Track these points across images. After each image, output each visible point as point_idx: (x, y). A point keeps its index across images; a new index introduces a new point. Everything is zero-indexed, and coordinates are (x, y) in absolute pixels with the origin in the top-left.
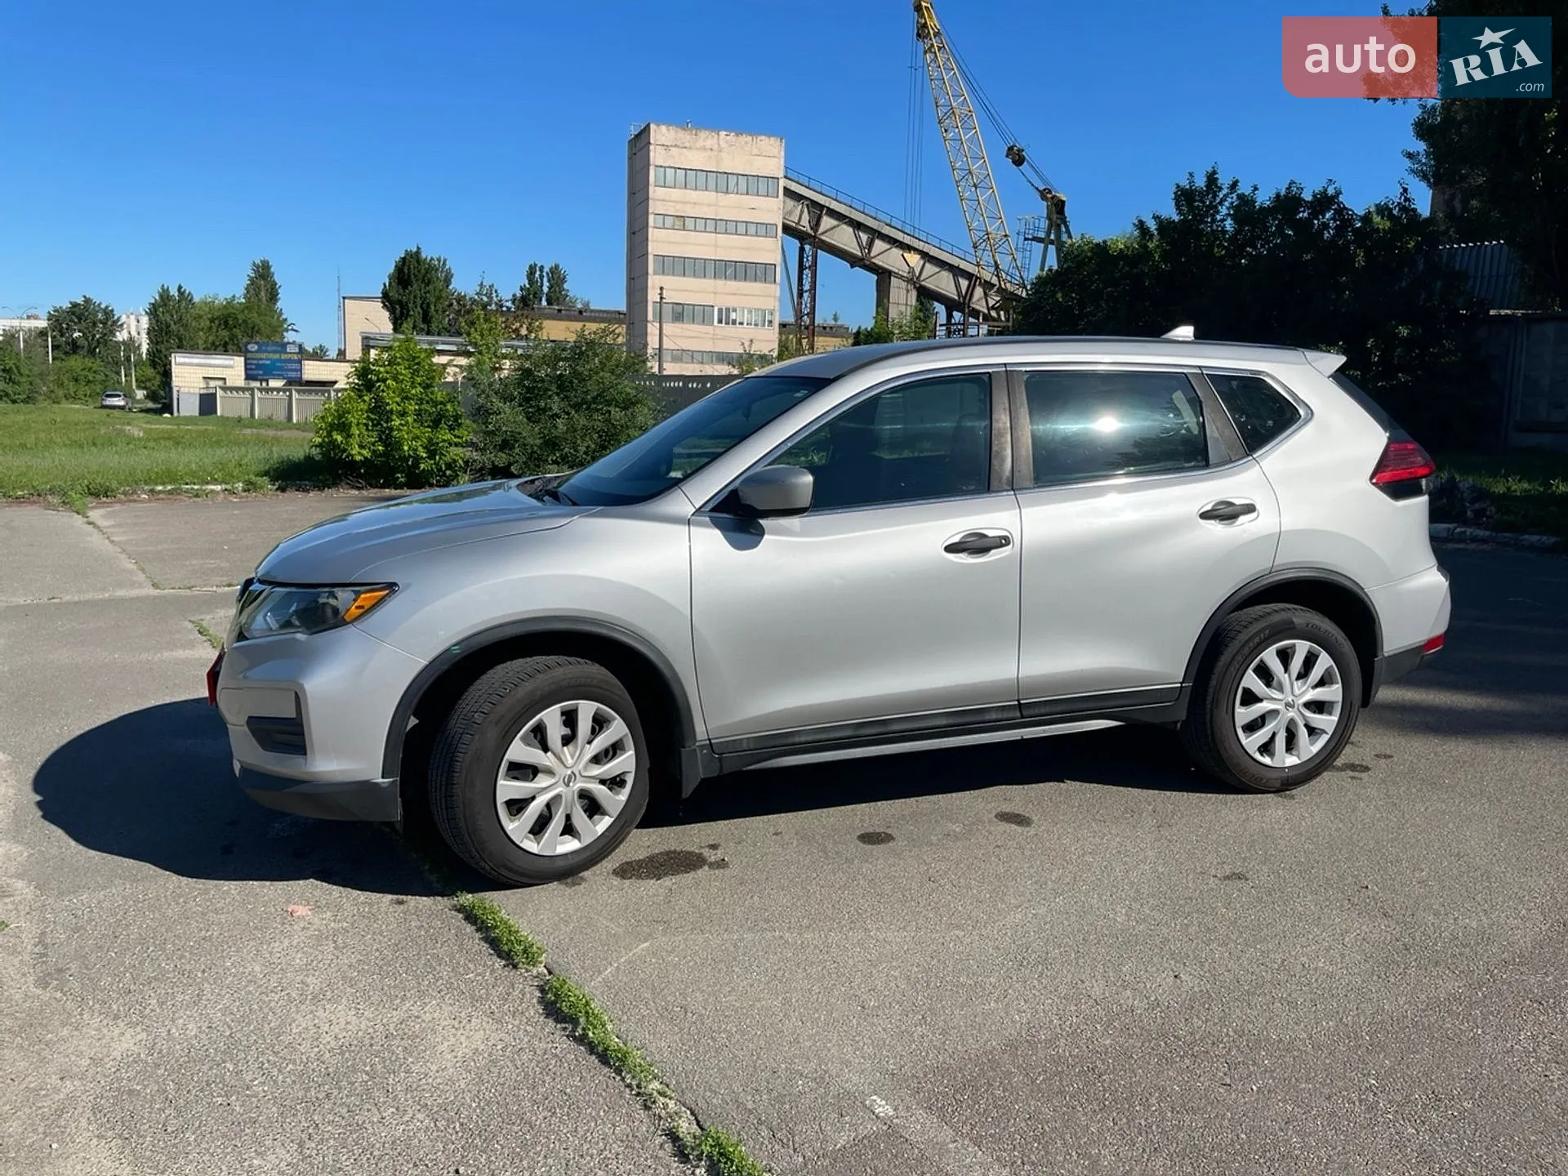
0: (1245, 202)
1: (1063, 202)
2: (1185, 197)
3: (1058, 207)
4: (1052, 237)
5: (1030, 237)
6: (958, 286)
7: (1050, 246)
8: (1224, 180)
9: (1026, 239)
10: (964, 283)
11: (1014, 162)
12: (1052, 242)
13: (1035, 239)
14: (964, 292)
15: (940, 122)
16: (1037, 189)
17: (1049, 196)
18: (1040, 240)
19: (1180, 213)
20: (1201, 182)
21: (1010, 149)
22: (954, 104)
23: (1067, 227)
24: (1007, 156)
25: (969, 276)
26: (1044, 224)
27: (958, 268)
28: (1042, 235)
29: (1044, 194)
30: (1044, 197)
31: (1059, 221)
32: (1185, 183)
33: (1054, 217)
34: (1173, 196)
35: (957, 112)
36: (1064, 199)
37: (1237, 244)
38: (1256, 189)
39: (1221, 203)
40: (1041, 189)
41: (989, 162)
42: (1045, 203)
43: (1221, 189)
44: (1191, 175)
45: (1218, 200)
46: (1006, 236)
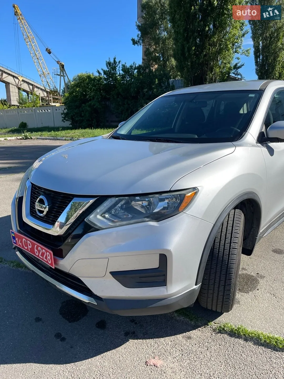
0: (124, 66)
1: (63, 65)
2: (109, 64)
3: (63, 66)
4: (62, 74)
5: (56, 74)
6: (29, 87)
7: (62, 77)
8: (117, 60)
9: (55, 75)
10: (31, 87)
11: (48, 53)
12: (62, 76)
13: (57, 75)
14: (31, 90)
15: (25, 40)
16: (56, 61)
17: (59, 63)
18: (59, 75)
19: (108, 68)
20: (112, 61)
21: (47, 49)
22: (28, 35)
23: (65, 72)
24: (46, 51)
25: (32, 85)
26: (59, 71)
27: (29, 82)
28: (59, 74)
29: (58, 62)
30: (58, 63)
31: (63, 70)
32: (108, 61)
33: (62, 69)
34: (106, 64)
35: (30, 37)
36: (63, 64)
37: (123, 77)
38: (126, 63)
39: (117, 66)
40: (57, 61)
41: (41, 53)
42: (59, 65)
43: (117, 63)
44: (109, 58)
45: (116, 66)
46: (48, 73)
